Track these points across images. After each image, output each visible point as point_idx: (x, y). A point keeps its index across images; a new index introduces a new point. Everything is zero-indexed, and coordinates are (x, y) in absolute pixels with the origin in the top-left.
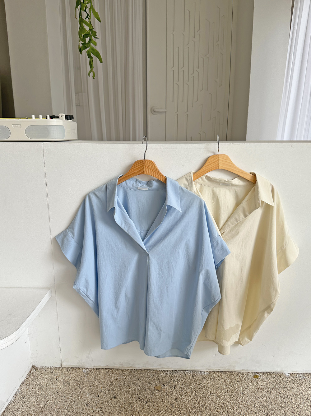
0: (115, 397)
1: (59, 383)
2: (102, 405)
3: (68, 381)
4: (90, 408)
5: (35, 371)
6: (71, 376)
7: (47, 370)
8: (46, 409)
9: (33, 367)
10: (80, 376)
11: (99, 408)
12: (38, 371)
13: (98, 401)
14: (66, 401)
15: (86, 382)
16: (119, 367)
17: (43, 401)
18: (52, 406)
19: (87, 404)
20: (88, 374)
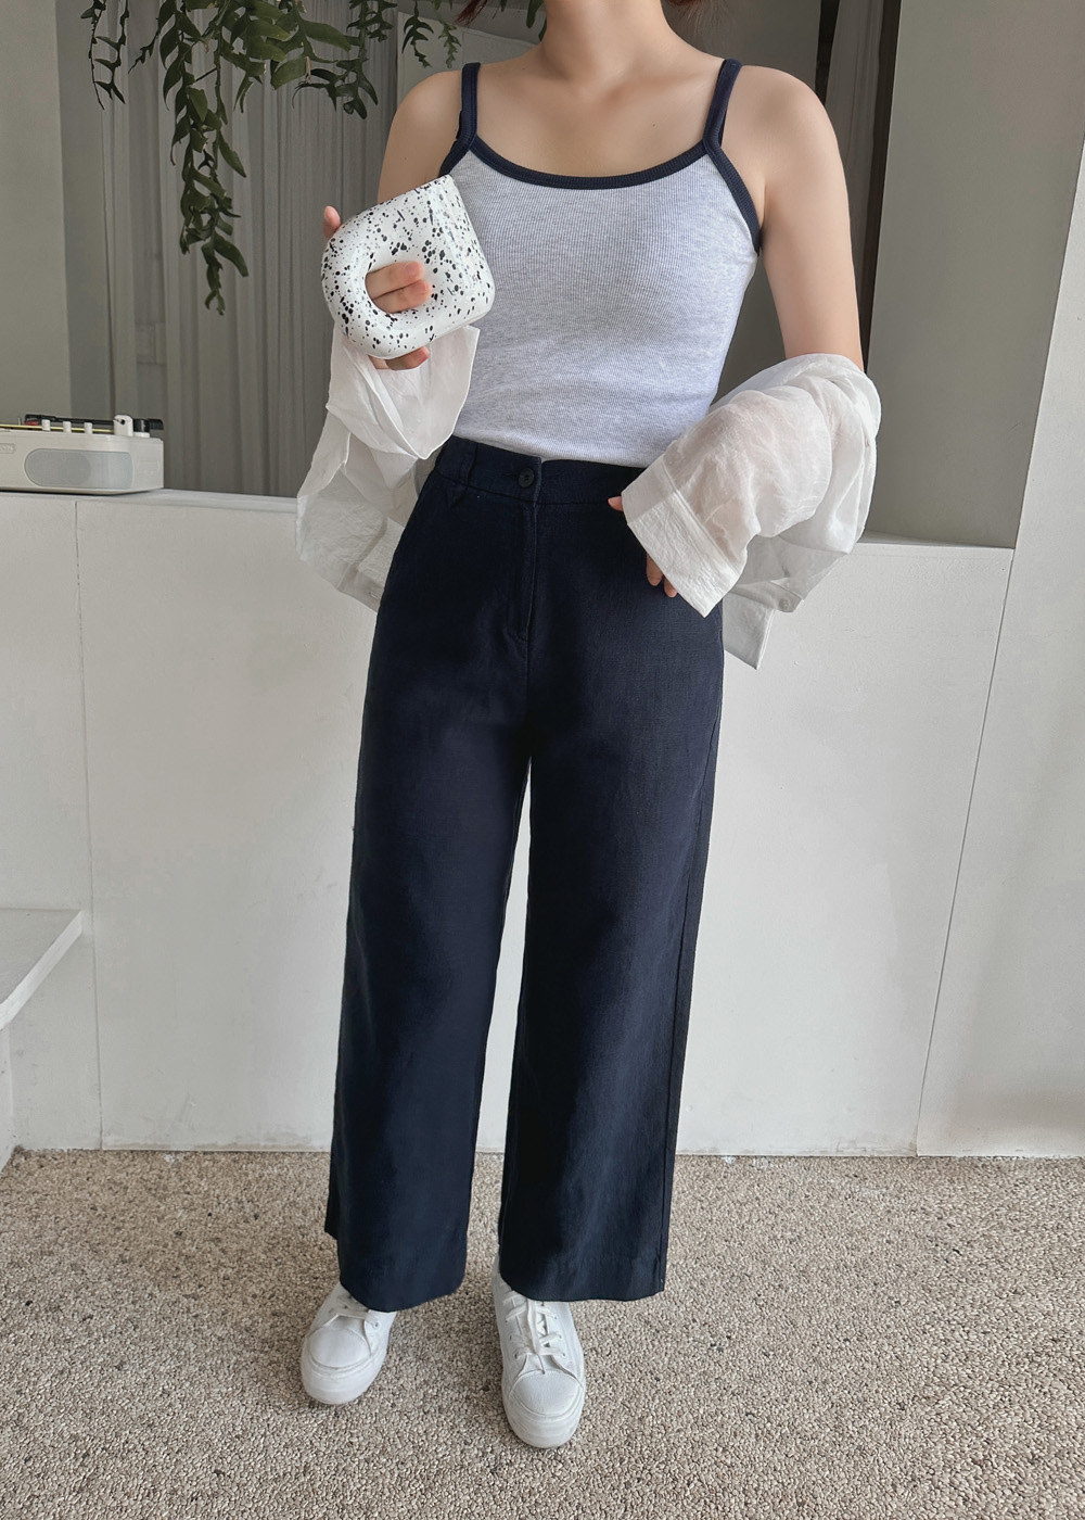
0: (256, 1217)
1: (95, 1188)
2: (220, 1235)
3: (121, 1183)
4: (187, 1242)
5: (23, 1159)
6: (131, 1170)
7: (58, 1157)
8: (62, 1246)
9: (18, 1151)
10: (155, 1172)
11: (213, 1240)
12: (33, 1162)
13: (210, 1225)
14: (119, 1229)
15: (174, 1182)
16: (265, 1147)
17: (51, 1229)
18: (78, 1239)
19: (179, 1234)
20: (178, 1166)
